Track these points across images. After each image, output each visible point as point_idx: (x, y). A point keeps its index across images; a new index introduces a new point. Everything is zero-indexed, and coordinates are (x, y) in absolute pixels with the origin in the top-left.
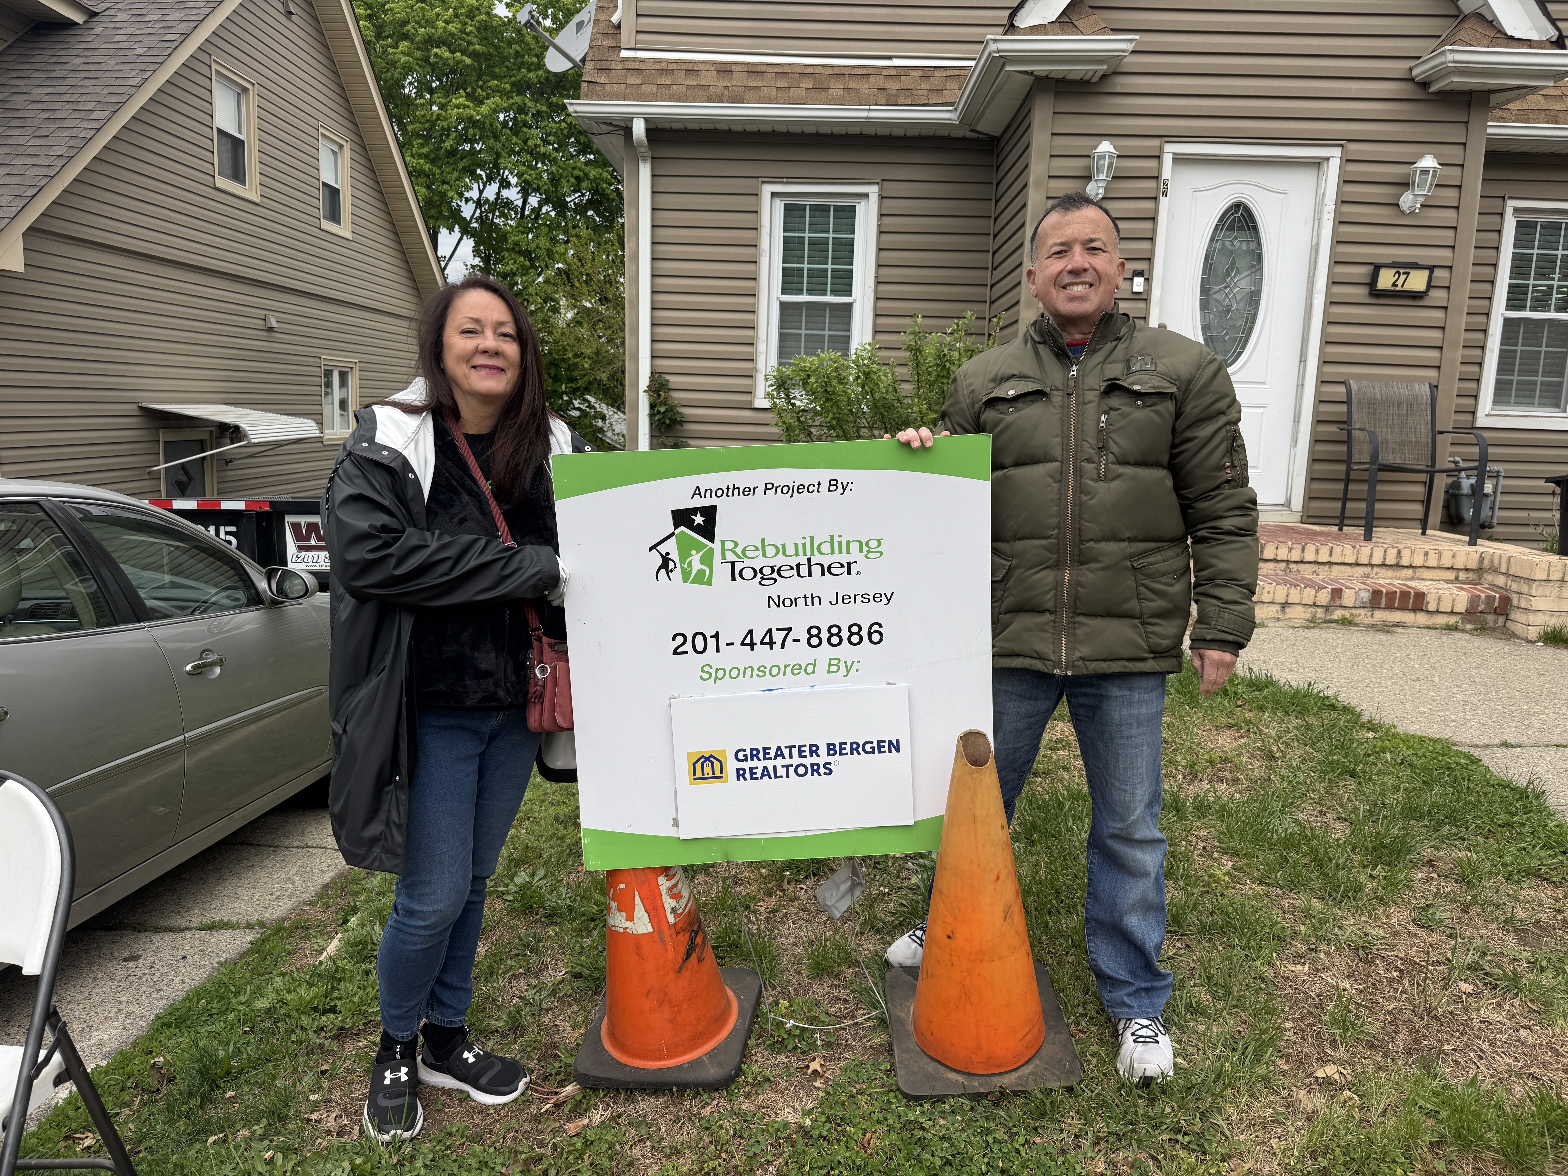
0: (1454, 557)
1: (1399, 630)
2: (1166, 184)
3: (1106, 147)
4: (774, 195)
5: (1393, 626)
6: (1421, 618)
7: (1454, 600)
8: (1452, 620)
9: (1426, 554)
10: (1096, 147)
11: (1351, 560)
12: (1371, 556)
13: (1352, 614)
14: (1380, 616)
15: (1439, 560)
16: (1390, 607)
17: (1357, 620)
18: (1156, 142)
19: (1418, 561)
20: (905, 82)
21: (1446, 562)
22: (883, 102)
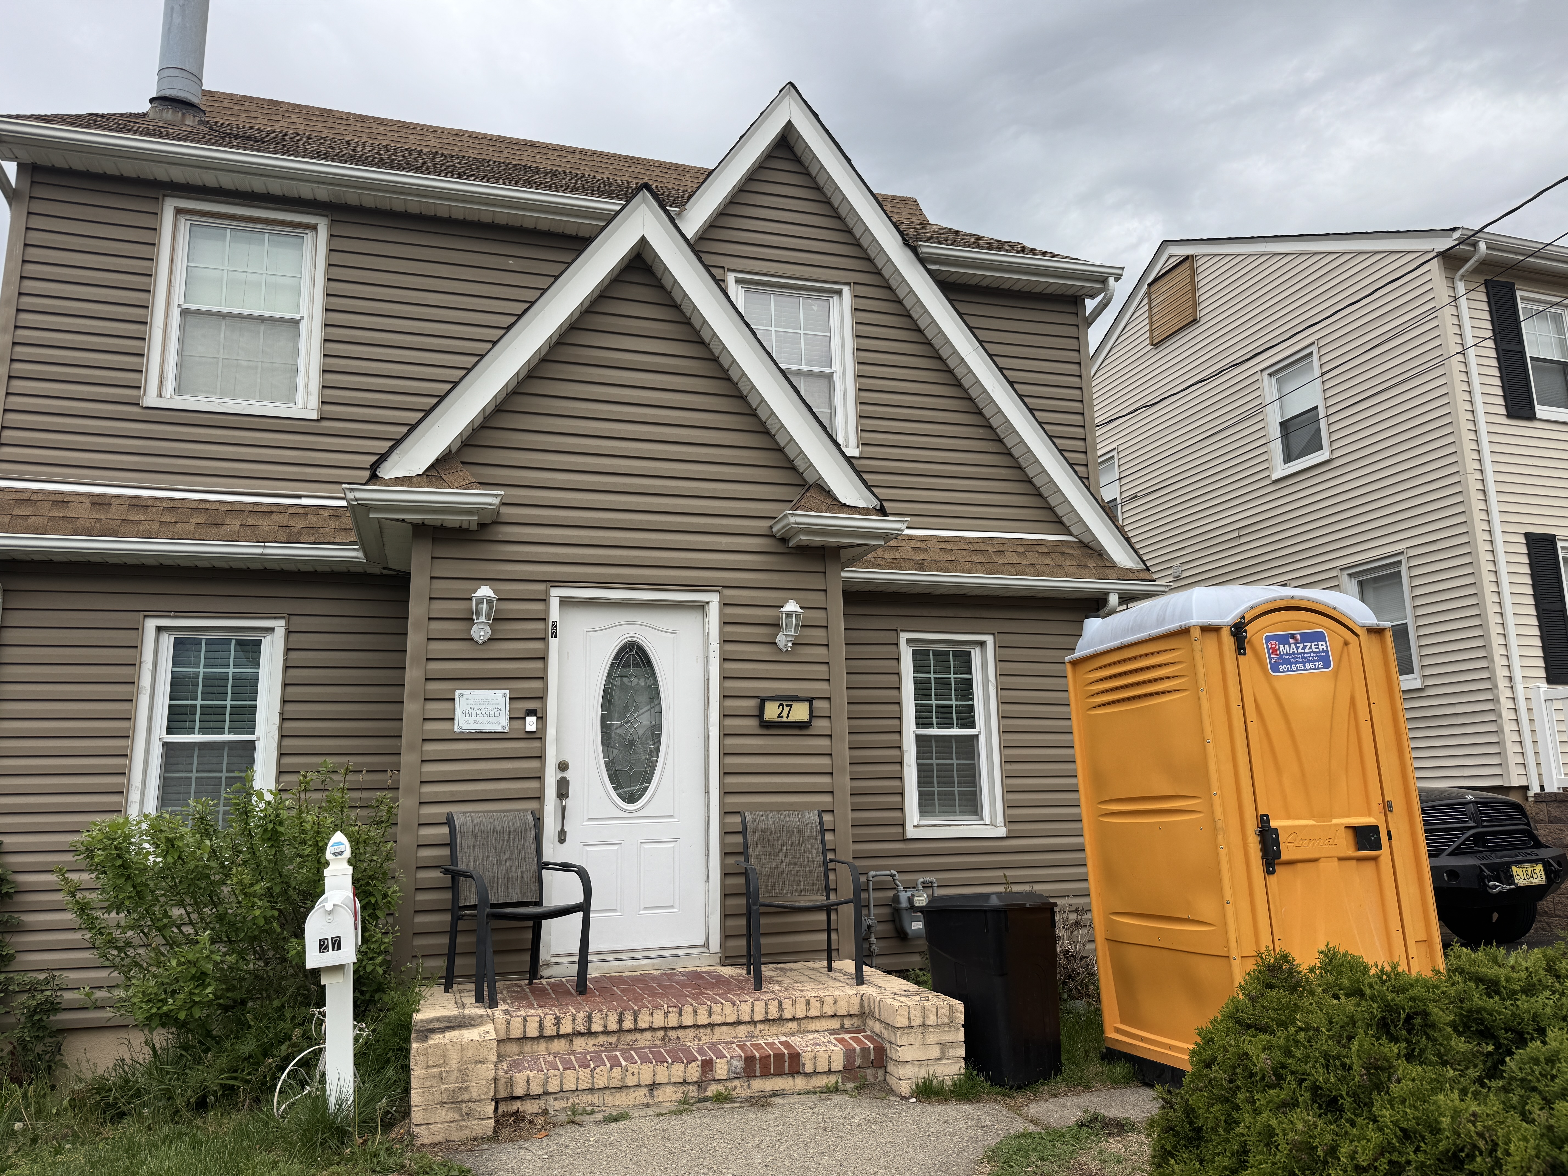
0: (835, 1003)
1: (778, 1100)
2: (554, 625)
3: (485, 591)
4: (159, 629)
5: (771, 1096)
6: (800, 1083)
7: (830, 1057)
8: (831, 1080)
9: (808, 1003)
10: (475, 591)
11: (732, 1018)
12: (752, 1012)
13: (727, 1088)
14: (758, 1085)
15: (821, 1008)
16: (765, 1074)
17: (734, 1093)
18: (542, 587)
19: (801, 1012)
20: (312, 520)
21: (829, 1010)
22: (283, 540)
